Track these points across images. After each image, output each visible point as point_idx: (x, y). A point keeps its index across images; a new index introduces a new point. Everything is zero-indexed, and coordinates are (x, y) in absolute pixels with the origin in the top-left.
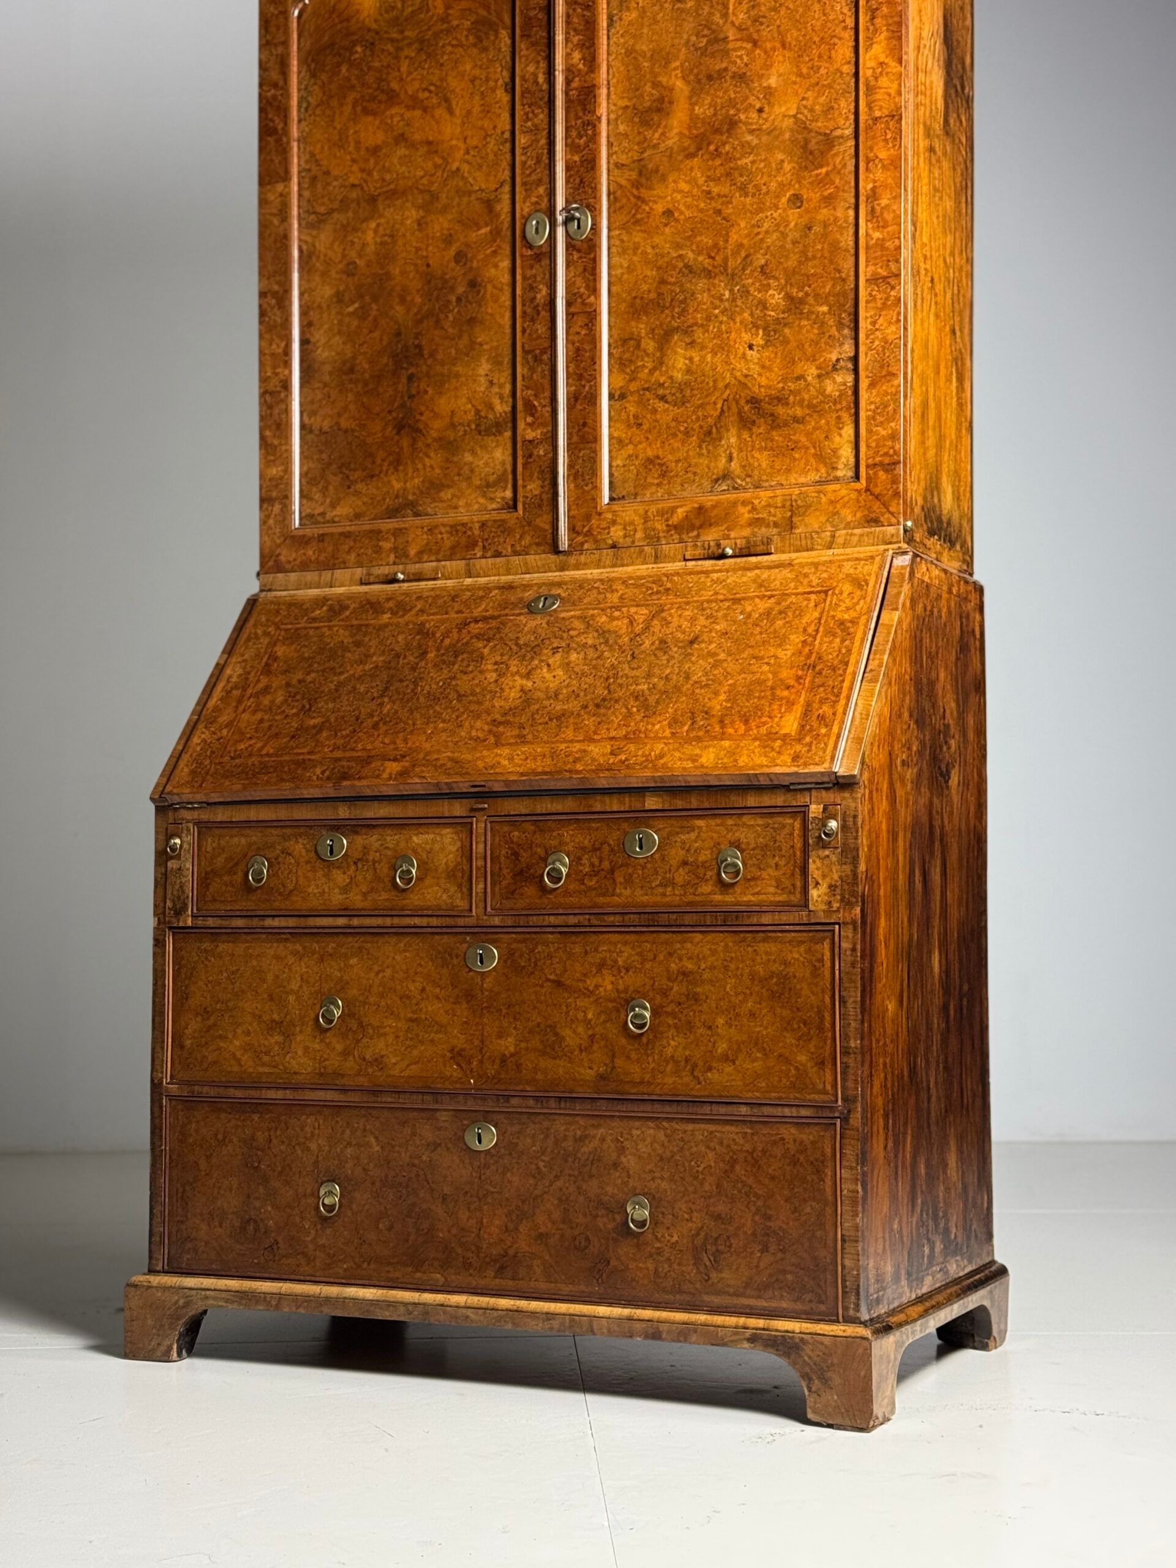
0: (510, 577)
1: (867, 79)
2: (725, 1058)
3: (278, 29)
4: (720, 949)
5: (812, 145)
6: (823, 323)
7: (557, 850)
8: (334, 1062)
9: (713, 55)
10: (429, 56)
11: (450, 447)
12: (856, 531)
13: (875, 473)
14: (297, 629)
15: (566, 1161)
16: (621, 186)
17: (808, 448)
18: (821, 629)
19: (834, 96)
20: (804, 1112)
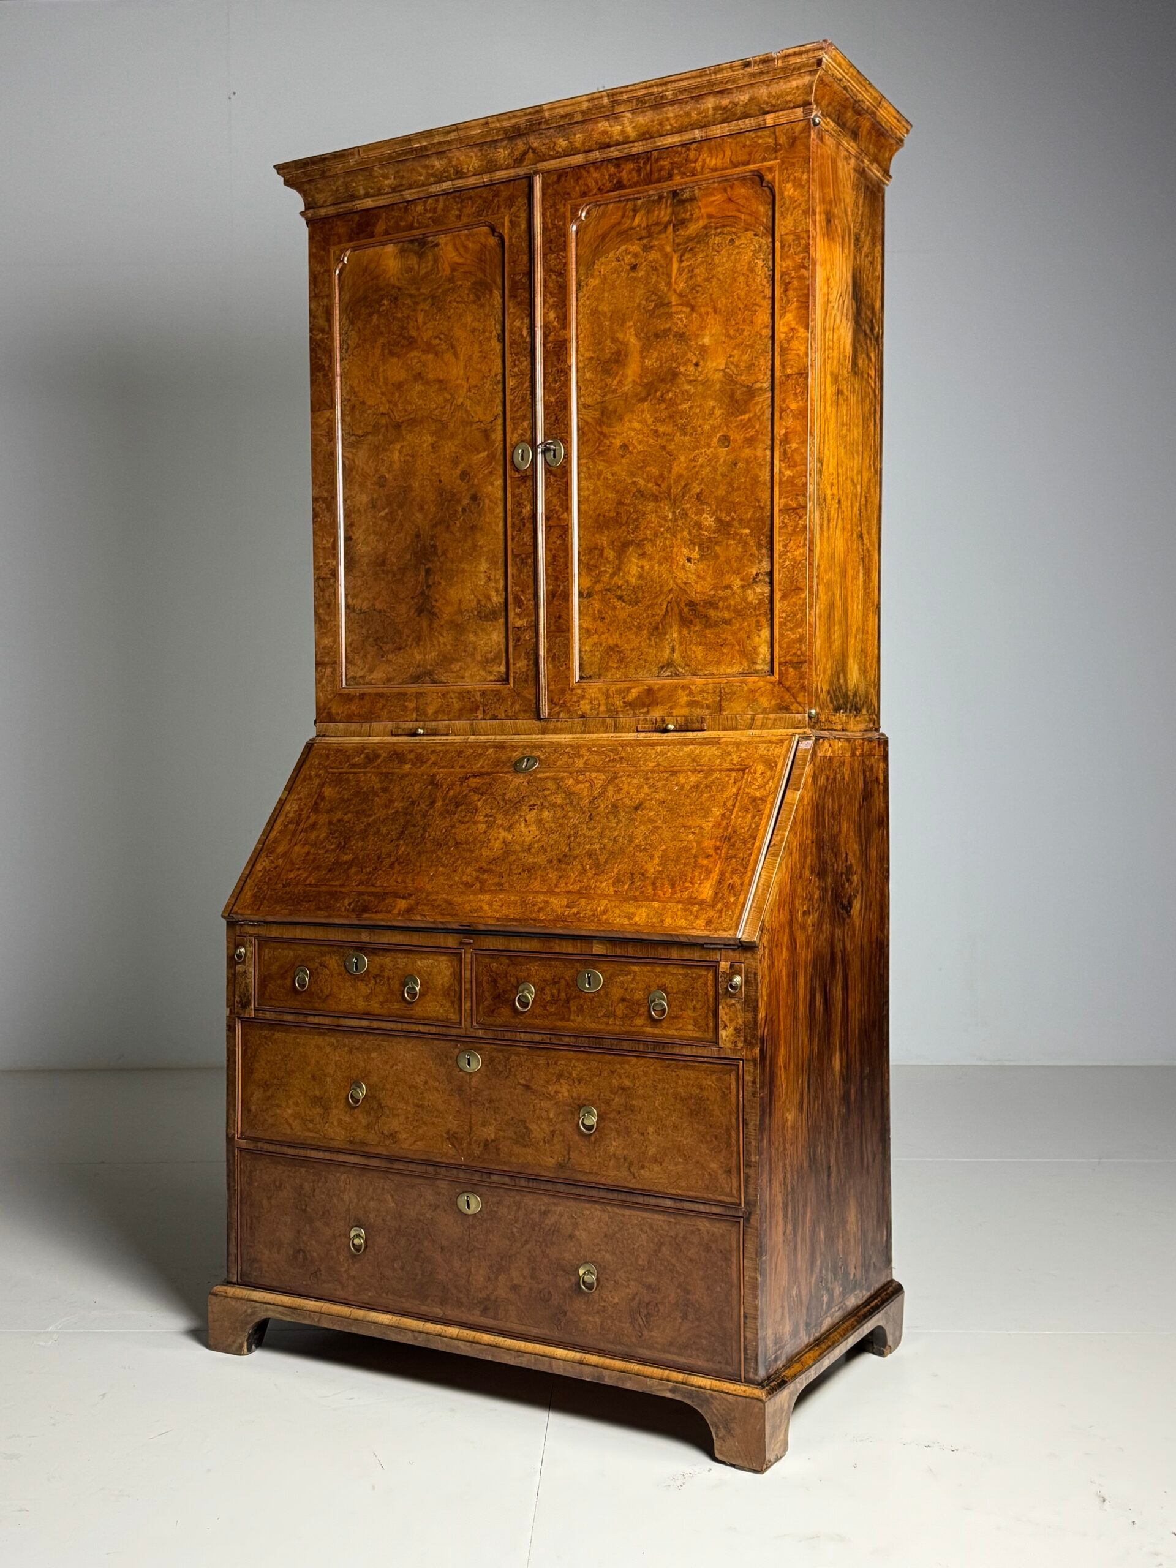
0: (505, 737)
1: (781, 342)
2: (655, 1160)
3: (324, 284)
4: (651, 1071)
5: (738, 396)
6: (746, 543)
7: (526, 980)
8: (360, 1134)
9: (659, 317)
10: (439, 309)
11: (458, 628)
12: (771, 716)
13: (786, 670)
14: (341, 773)
15: (534, 1230)
16: (587, 423)
17: (733, 645)
18: (738, 804)
19: (755, 355)
20: (715, 1210)
